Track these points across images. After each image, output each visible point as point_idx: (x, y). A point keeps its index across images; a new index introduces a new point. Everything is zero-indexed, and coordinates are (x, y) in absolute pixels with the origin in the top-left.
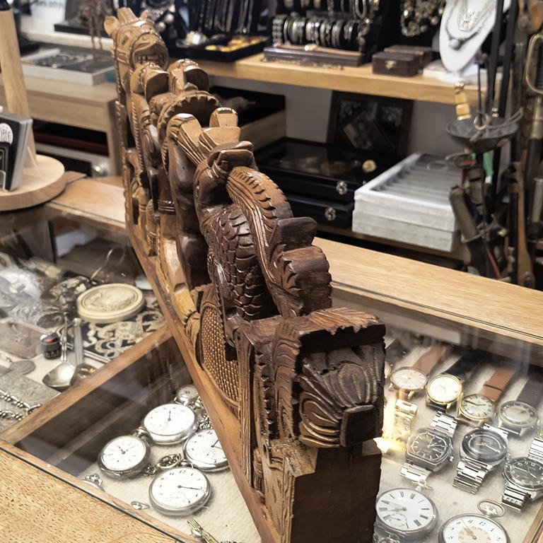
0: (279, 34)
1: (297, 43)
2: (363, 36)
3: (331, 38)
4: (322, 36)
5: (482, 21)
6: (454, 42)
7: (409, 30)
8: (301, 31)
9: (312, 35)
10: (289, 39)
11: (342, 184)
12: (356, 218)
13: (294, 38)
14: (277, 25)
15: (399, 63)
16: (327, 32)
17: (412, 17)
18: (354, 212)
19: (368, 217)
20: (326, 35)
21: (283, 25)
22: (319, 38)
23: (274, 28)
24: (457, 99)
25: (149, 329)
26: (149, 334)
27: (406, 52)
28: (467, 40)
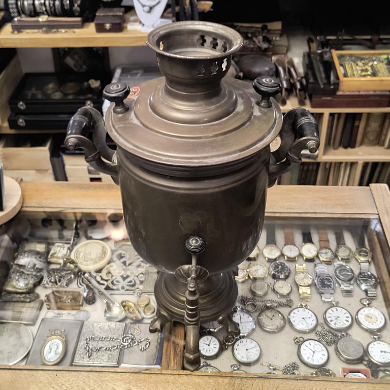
0: (15, 10)
1: (31, 16)
2: (78, 6)
3: (55, 10)
4: (48, 8)
6: (147, 9)
8: (32, 7)
9: (41, 9)
10: (24, 13)
11: (89, 102)
13: (27, 12)
14: (12, 4)
16: (51, 5)
20: (51, 8)
21: (16, 4)
22: (46, 10)
23: (10, 6)
25: (127, 264)
26: (130, 267)
27: (111, 14)
28: (154, 6)
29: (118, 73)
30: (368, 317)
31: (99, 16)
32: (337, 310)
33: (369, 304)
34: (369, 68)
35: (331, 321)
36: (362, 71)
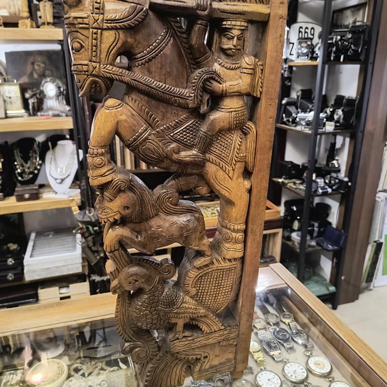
5: (70, 169)
6: (59, 181)
7: (22, 178)
11: (10, 260)
12: (27, 273)
15: (31, 194)
17: (23, 172)
18: (25, 271)
19: (34, 271)
24: (71, 205)
25: (86, 375)
26: (90, 377)
27: (28, 188)
28: (65, 178)
29: (33, 236)
30: (317, 364)
31: (18, 191)
32: (291, 366)
33: (311, 354)
34: (216, 212)
35: (291, 376)
36: (212, 214)
